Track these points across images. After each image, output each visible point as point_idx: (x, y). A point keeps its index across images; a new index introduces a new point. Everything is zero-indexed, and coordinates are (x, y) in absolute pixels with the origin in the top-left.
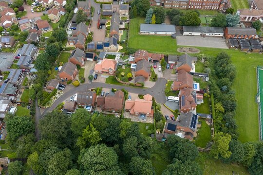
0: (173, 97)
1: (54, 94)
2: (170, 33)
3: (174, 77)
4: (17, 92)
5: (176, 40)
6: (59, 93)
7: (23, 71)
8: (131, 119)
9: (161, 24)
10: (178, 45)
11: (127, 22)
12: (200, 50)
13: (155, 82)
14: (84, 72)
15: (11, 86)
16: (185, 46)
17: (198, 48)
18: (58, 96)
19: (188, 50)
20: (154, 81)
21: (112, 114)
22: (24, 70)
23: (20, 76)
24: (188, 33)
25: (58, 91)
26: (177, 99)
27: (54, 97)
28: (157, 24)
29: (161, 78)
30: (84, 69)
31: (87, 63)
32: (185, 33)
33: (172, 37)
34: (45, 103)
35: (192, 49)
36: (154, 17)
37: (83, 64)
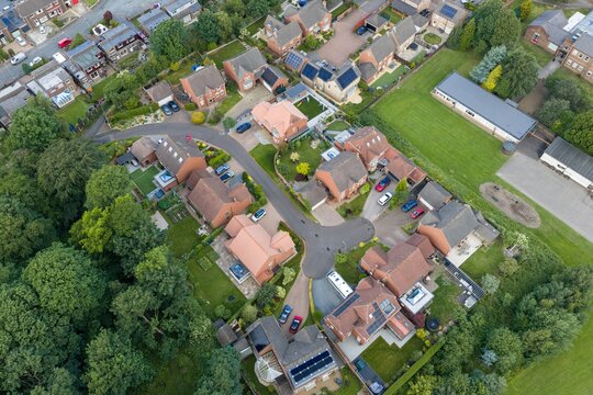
0: (341, 280)
1: (147, 112)
2: (504, 135)
3: (397, 240)
4: (95, 69)
5: (504, 161)
6: (156, 116)
7: (137, 37)
8: (218, 257)
9: (503, 98)
10: (499, 174)
11: (428, 51)
12: (544, 222)
13: (343, 220)
14: (233, 105)
15: (94, 52)
16: (512, 190)
17: (544, 215)
18: (150, 120)
19: (508, 203)
20: (345, 217)
21: (199, 220)
22: (142, 36)
23: (125, 44)
24: (554, 162)
25: (158, 112)
26: (345, 289)
27: (143, 117)
28: (495, 94)
29: (365, 221)
30: (239, 99)
31: (257, 89)
32: (546, 157)
33: (502, 146)
34: (118, 119)
35: (522, 207)
36: (497, 72)
37: (246, 87)
